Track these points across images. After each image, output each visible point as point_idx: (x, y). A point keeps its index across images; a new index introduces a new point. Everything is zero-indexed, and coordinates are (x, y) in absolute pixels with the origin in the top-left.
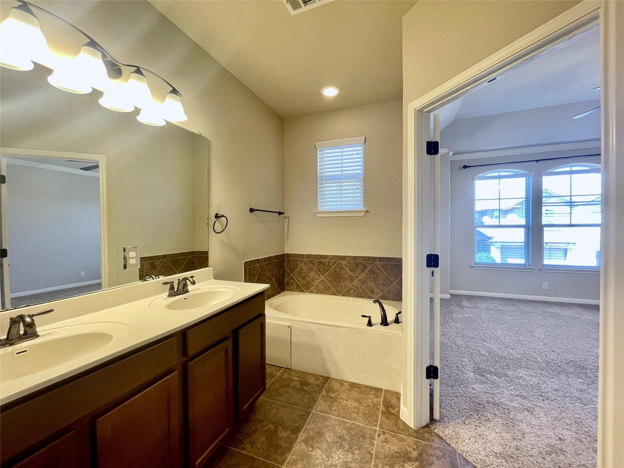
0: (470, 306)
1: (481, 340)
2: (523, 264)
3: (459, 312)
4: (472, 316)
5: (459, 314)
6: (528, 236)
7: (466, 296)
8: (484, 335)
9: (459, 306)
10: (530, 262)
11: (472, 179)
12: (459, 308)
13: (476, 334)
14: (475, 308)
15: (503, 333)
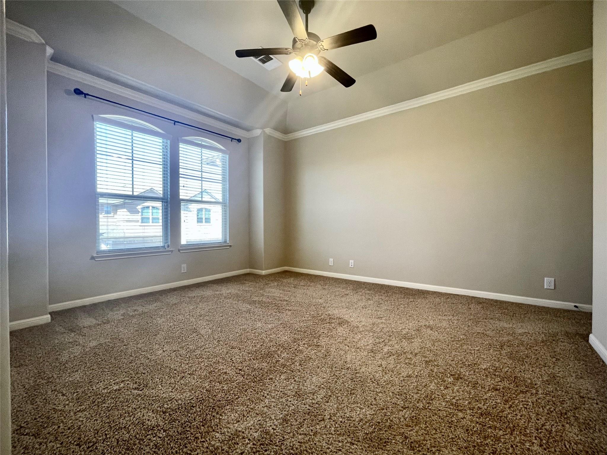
0: (94, 321)
1: (135, 389)
2: (162, 247)
3: (75, 343)
4: (102, 341)
5: (75, 347)
6: (167, 212)
7: (83, 308)
8: (137, 373)
9: (72, 331)
10: (169, 243)
11: (91, 118)
12: (73, 334)
13: (122, 378)
14: (105, 323)
15: (164, 349)
